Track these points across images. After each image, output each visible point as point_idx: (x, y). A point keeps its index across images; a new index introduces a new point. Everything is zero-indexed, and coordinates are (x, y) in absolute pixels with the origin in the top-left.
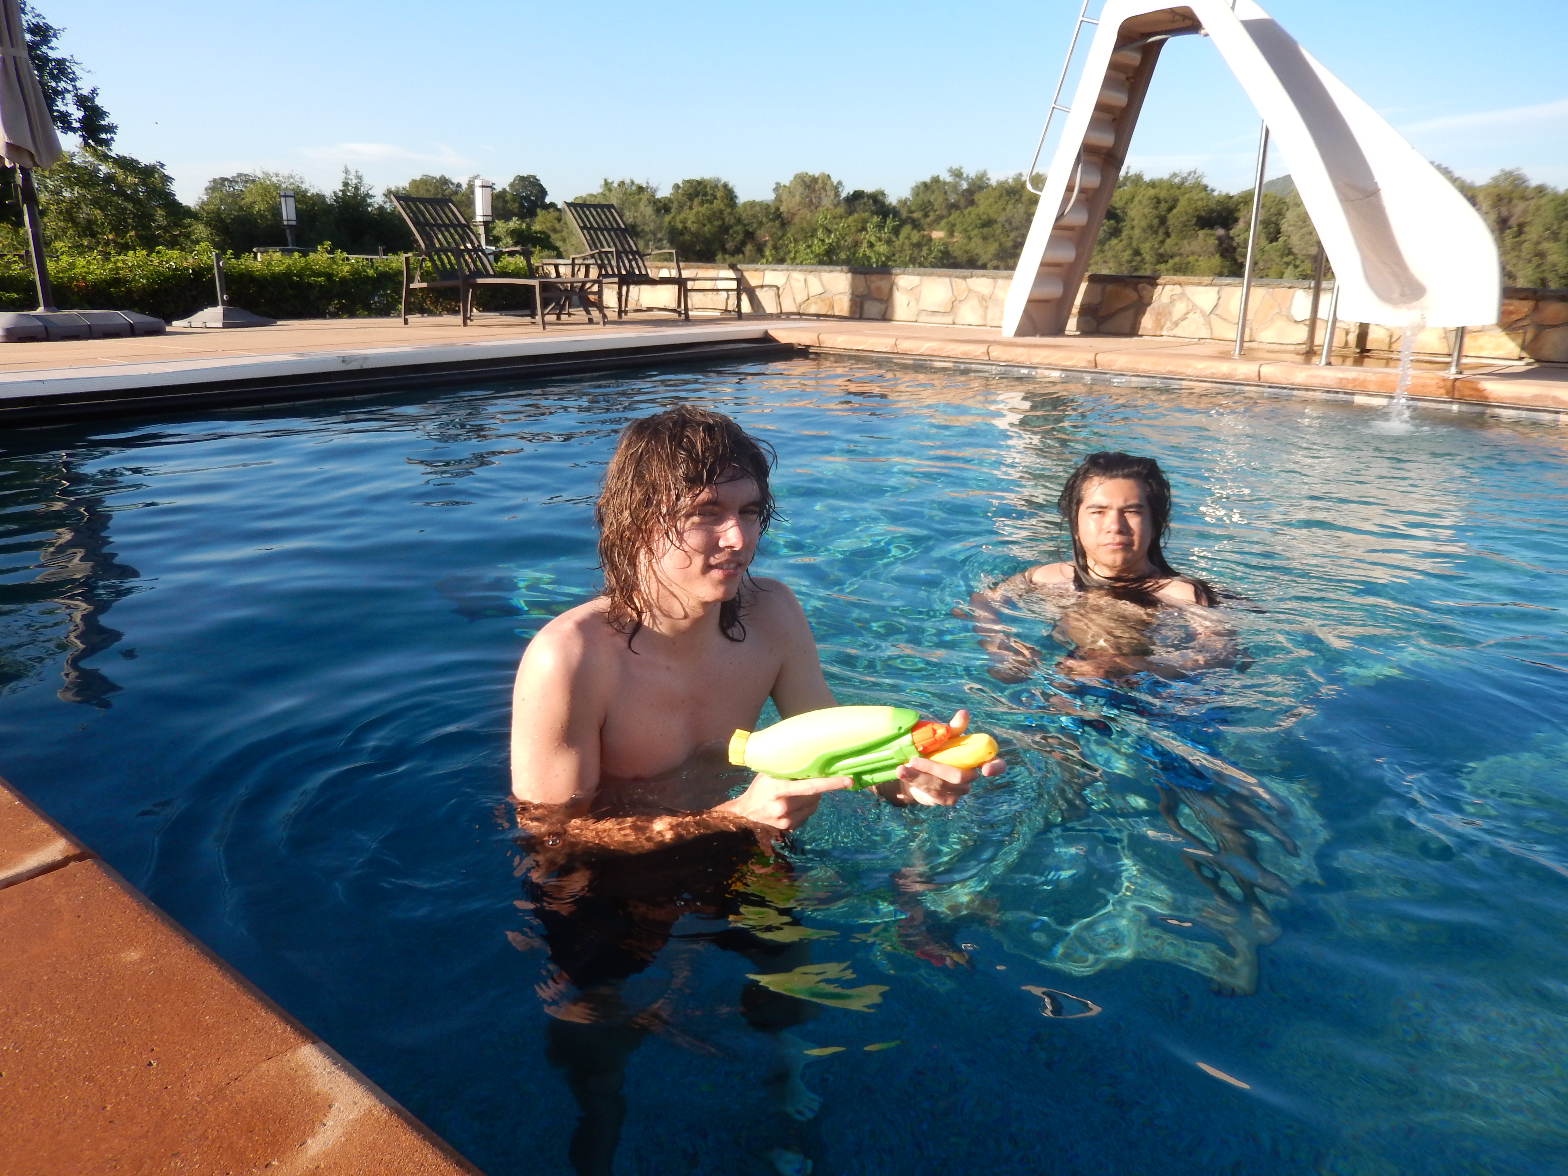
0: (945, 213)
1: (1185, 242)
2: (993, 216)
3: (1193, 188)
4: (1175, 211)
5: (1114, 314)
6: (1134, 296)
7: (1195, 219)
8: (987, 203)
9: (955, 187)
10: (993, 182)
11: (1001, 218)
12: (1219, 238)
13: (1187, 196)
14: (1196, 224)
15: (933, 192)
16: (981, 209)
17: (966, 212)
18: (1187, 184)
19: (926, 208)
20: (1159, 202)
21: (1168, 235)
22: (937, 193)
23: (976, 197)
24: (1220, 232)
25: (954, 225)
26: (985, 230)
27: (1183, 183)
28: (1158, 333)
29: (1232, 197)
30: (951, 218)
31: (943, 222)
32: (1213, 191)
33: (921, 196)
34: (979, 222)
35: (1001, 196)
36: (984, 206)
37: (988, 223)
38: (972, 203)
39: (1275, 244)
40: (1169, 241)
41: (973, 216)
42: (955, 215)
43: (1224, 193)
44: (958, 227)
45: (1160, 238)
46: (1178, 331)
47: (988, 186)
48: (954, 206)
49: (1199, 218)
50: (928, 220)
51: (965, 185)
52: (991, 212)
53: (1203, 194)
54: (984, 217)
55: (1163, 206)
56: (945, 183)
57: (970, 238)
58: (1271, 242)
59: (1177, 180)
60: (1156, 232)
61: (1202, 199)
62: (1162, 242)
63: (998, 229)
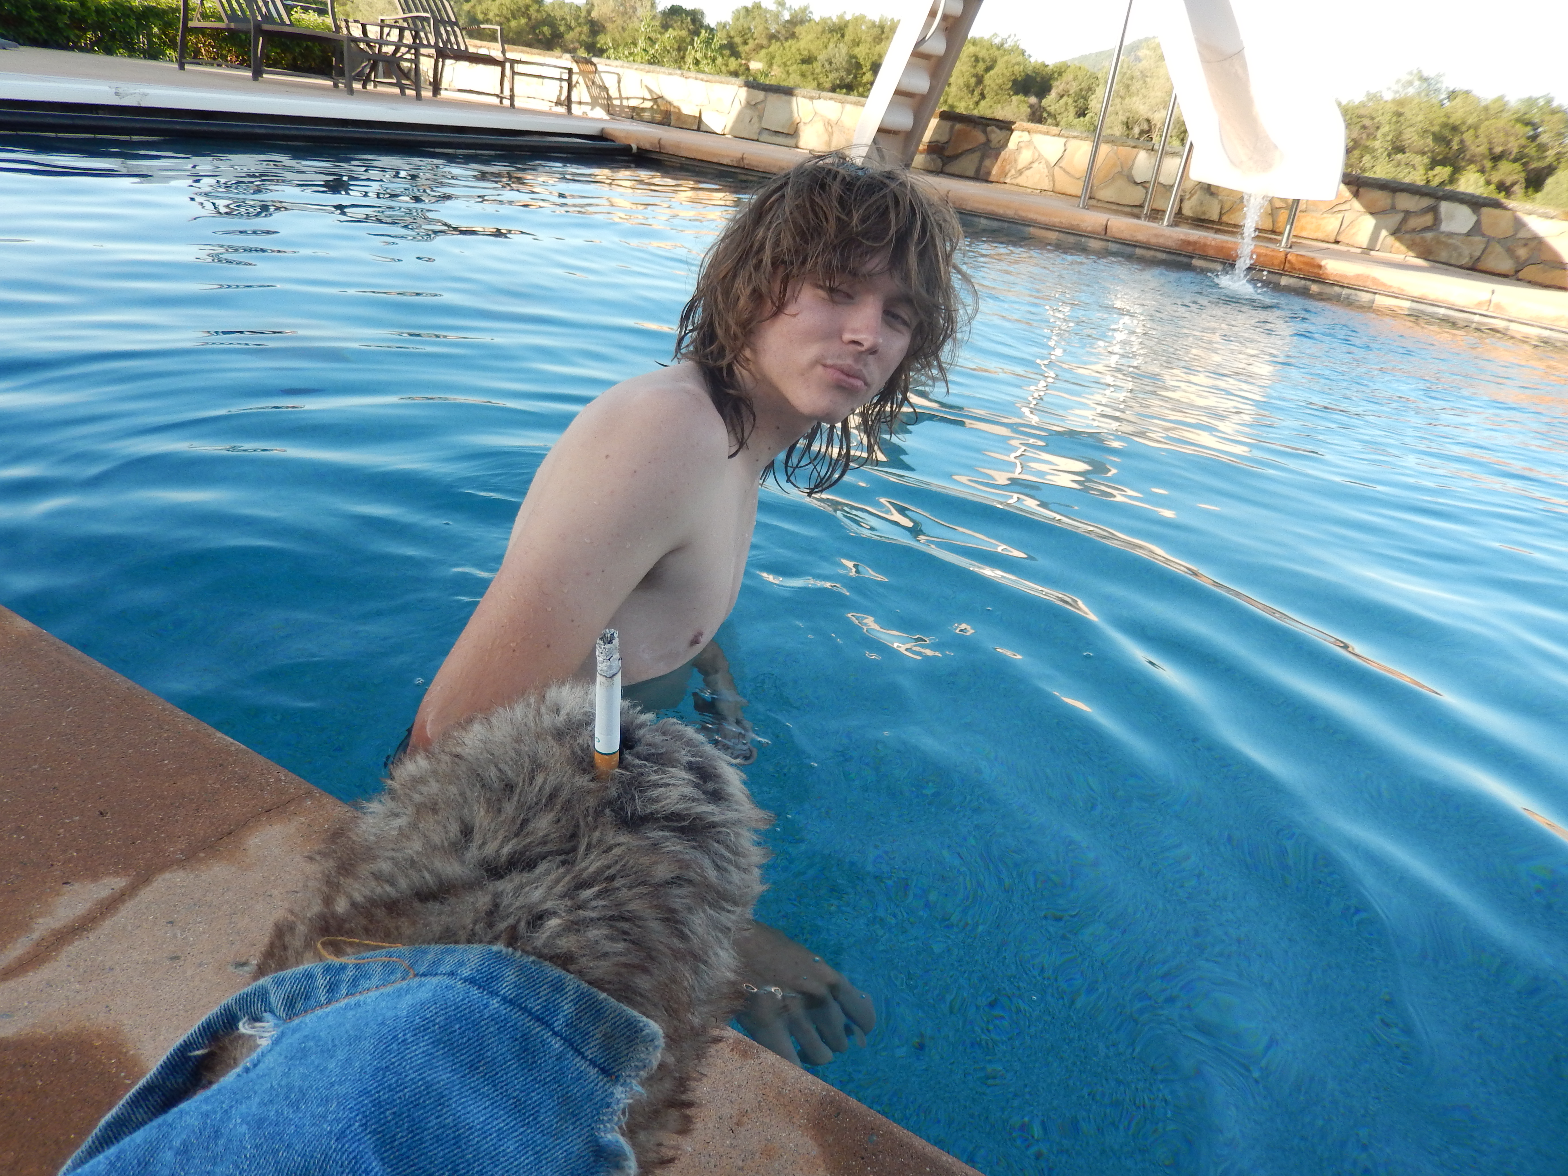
0: (765, 42)
1: (999, 106)
2: (816, 53)
3: (1012, 50)
4: (992, 72)
5: (961, 154)
6: (982, 138)
7: (1011, 84)
8: (810, 37)
9: (777, 16)
10: (816, 17)
11: (822, 57)
12: (1031, 106)
13: (1006, 58)
14: (1011, 88)
15: (754, 18)
16: (802, 44)
17: (787, 44)
18: (1006, 46)
19: (746, 35)
20: (977, 60)
21: (983, 96)
22: (758, 19)
23: (797, 30)
24: (1033, 100)
25: (773, 58)
26: (804, 67)
27: (1002, 45)
28: (1002, 180)
29: (1047, 66)
30: (772, 49)
31: (764, 51)
32: (1030, 56)
33: (741, 20)
34: (799, 57)
35: (823, 32)
36: (806, 41)
37: (808, 60)
38: (793, 35)
39: (1082, 119)
40: (983, 103)
41: (793, 50)
42: (775, 46)
43: (1040, 61)
44: (777, 60)
45: (976, 99)
46: (1021, 180)
47: (810, 20)
48: (772, 37)
49: (1015, 82)
50: (747, 48)
51: (787, 16)
52: (813, 47)
53: (1020, 59)
54: (806, 53)
55: (981, 66)
56: (766, 11)
57: (788, 73)
58: (1079, 116)
59: (997, 41)
60: (972, 92)
61: (1018, 64)
62: (977, 103)
63: (817, 67)
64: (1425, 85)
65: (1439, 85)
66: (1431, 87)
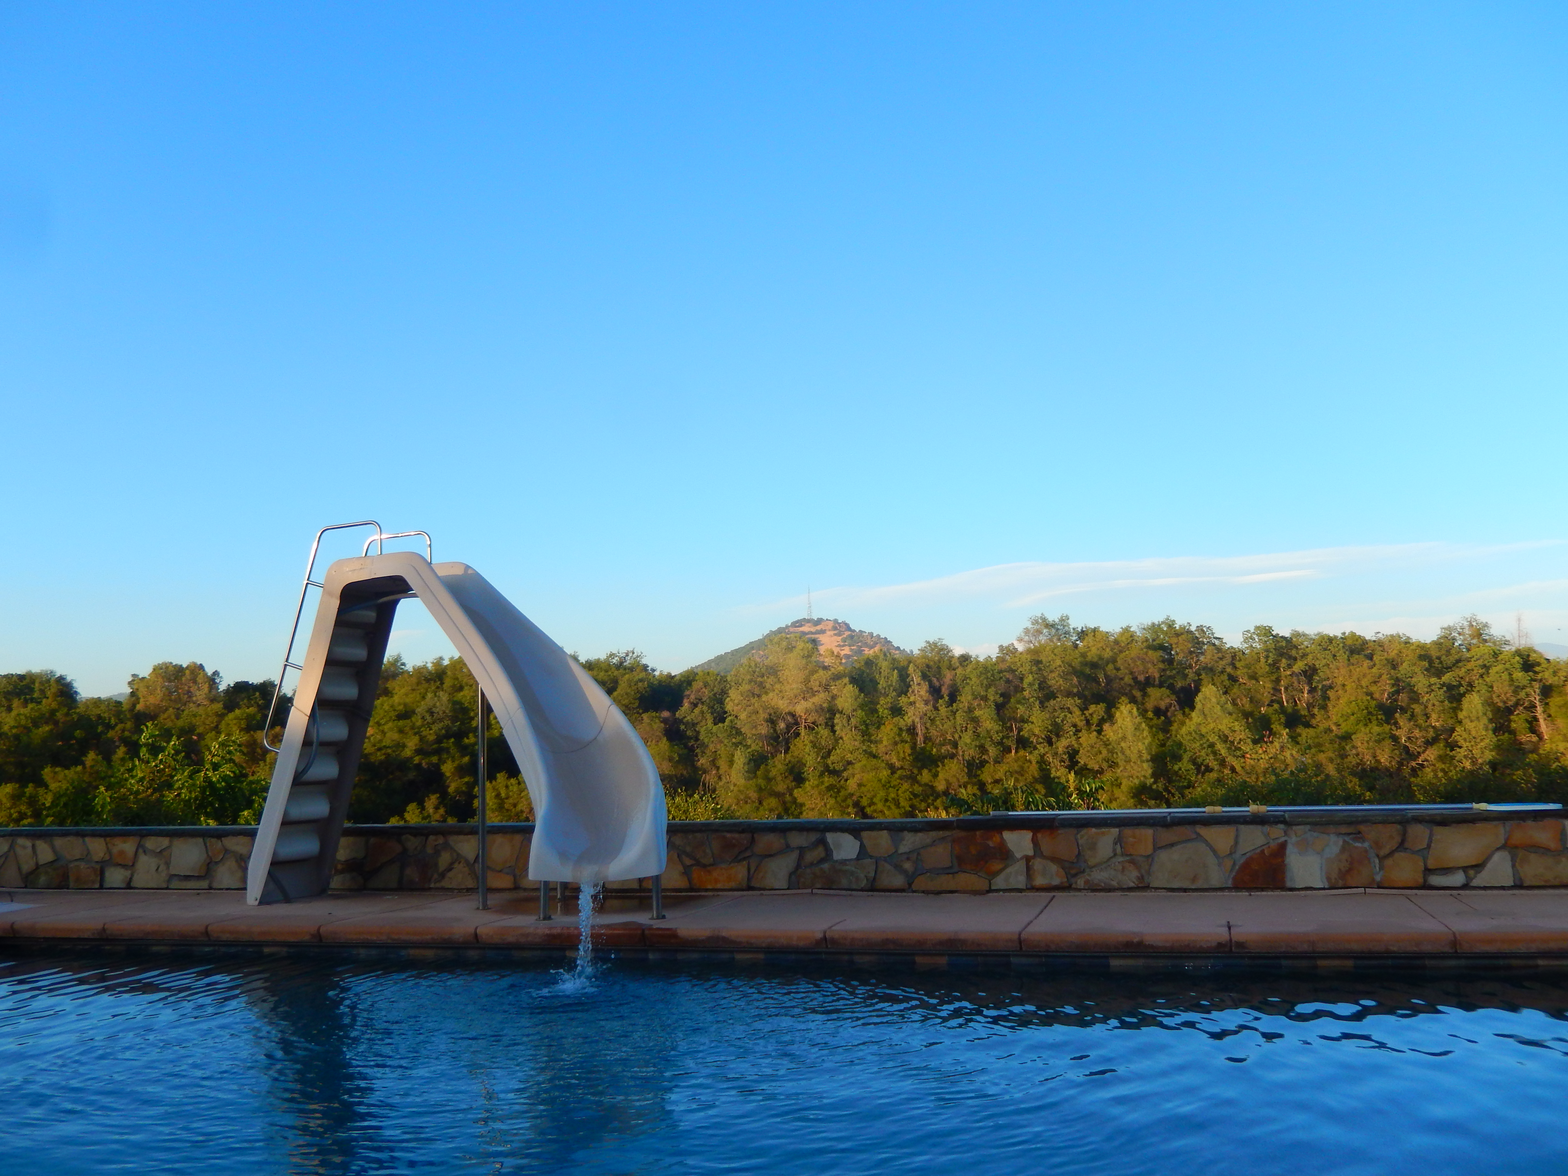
3: (632, 668)
6: (398, 848)
7: (639, 701)
12: (665, 721)
18: (626, 664)
24: (666, 714)
26: (401, 723)
27: (621, 663)
32: (653, 670)
34: (394, 713)
37: (405, 715)
39: (720, 725)
43: (665, 673)
46: (445, 883)
47: (406, 672)
49: (642, 699)
53: (642, 675)
59: (616, 660)
63: (417, 721)
64: (1054, 631)
65: (1066, 628)
66: (1060, 632)
